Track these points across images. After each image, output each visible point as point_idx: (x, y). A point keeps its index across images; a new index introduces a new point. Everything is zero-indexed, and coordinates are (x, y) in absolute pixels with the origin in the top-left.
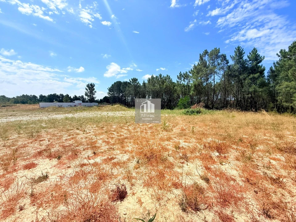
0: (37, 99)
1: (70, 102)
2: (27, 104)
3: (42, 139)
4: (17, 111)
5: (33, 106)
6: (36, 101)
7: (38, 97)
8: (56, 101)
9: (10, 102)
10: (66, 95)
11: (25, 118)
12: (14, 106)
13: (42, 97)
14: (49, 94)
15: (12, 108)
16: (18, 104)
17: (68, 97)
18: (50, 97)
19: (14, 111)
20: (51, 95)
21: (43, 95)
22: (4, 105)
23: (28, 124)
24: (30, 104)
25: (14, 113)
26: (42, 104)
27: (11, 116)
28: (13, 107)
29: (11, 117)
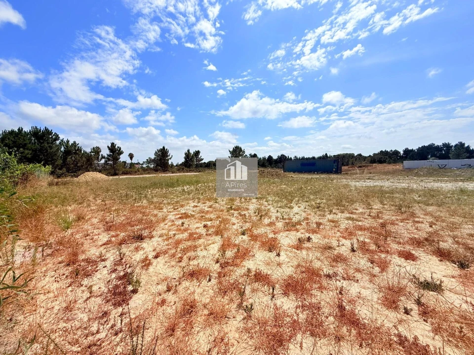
0: (400, 156)
1: (469, 158)
2: (385, 164)
4: (374, 173)
5: (394, 167)
6: (398, 159)
7: (402, 153)
8: (433, 158)
9: (366, 161)
10: (456, 145)
11: (386, 184)
12: (370, 166)
13: (407, 151)
14: (420, 147)
15: (369, 169)
16: (374, 165)
17: (463, 148)
18: (421, 150)
19: (370, 173)
20: (424, 147)
21: (410, 148)
22: (360, 165)
23: (392, 192)
24: (389, 163)
25: (371, 175)
26: (407, 163)
27: (369, 179)
28: (369, 168)
29: (369, 181)
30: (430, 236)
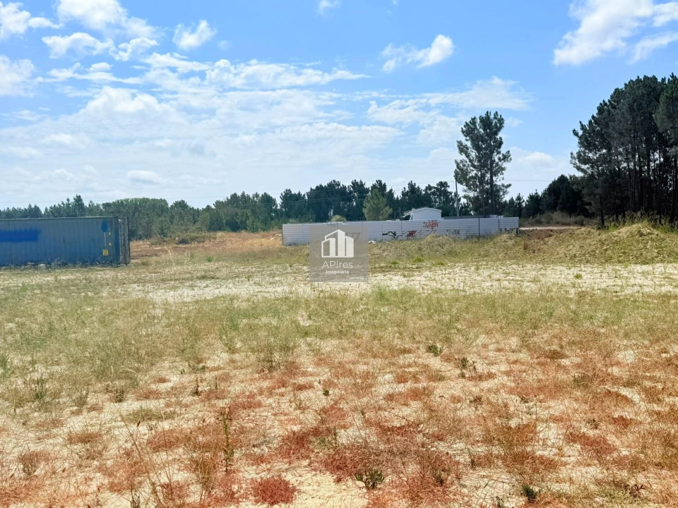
0: (276, 211)
1: (392, 217)
2: (244, 233)
3: (302, 380)
4: (218, 260)
5: (263, 240)
6: (272, 219)
7: (279, 201)
8: (338, 217)
9: (198, 225)
11: (243, 290)
12: (210, 238)
13: (289, 197)
14: (314, 188)
15: (205, 249)
16: (219, 234)
17: (383, 195)
18: (316, 197)
19: (209, 261)
20: (320, 188)
21: (294, 191)
22: (185, 236)
23: (254, 311)
24: (254, 230)
25: (212, 266)
26: (292, 229)
27: (204, 277)
28: (207, 244)
29: (204, 283)
30: (323, 421)
